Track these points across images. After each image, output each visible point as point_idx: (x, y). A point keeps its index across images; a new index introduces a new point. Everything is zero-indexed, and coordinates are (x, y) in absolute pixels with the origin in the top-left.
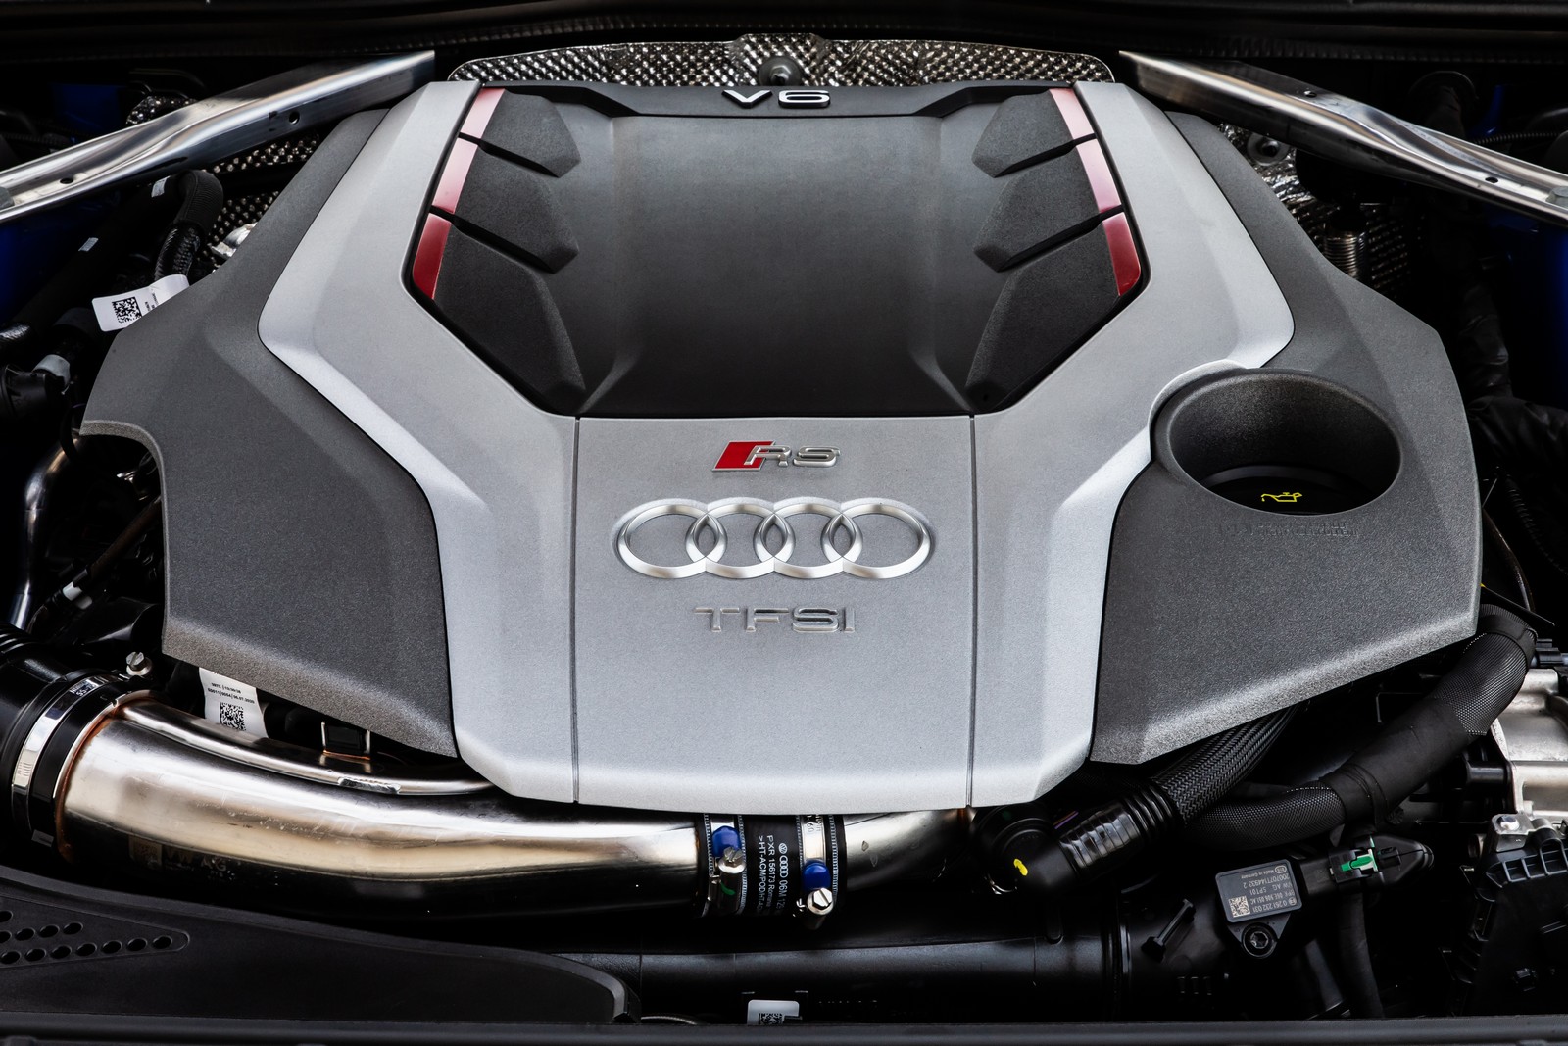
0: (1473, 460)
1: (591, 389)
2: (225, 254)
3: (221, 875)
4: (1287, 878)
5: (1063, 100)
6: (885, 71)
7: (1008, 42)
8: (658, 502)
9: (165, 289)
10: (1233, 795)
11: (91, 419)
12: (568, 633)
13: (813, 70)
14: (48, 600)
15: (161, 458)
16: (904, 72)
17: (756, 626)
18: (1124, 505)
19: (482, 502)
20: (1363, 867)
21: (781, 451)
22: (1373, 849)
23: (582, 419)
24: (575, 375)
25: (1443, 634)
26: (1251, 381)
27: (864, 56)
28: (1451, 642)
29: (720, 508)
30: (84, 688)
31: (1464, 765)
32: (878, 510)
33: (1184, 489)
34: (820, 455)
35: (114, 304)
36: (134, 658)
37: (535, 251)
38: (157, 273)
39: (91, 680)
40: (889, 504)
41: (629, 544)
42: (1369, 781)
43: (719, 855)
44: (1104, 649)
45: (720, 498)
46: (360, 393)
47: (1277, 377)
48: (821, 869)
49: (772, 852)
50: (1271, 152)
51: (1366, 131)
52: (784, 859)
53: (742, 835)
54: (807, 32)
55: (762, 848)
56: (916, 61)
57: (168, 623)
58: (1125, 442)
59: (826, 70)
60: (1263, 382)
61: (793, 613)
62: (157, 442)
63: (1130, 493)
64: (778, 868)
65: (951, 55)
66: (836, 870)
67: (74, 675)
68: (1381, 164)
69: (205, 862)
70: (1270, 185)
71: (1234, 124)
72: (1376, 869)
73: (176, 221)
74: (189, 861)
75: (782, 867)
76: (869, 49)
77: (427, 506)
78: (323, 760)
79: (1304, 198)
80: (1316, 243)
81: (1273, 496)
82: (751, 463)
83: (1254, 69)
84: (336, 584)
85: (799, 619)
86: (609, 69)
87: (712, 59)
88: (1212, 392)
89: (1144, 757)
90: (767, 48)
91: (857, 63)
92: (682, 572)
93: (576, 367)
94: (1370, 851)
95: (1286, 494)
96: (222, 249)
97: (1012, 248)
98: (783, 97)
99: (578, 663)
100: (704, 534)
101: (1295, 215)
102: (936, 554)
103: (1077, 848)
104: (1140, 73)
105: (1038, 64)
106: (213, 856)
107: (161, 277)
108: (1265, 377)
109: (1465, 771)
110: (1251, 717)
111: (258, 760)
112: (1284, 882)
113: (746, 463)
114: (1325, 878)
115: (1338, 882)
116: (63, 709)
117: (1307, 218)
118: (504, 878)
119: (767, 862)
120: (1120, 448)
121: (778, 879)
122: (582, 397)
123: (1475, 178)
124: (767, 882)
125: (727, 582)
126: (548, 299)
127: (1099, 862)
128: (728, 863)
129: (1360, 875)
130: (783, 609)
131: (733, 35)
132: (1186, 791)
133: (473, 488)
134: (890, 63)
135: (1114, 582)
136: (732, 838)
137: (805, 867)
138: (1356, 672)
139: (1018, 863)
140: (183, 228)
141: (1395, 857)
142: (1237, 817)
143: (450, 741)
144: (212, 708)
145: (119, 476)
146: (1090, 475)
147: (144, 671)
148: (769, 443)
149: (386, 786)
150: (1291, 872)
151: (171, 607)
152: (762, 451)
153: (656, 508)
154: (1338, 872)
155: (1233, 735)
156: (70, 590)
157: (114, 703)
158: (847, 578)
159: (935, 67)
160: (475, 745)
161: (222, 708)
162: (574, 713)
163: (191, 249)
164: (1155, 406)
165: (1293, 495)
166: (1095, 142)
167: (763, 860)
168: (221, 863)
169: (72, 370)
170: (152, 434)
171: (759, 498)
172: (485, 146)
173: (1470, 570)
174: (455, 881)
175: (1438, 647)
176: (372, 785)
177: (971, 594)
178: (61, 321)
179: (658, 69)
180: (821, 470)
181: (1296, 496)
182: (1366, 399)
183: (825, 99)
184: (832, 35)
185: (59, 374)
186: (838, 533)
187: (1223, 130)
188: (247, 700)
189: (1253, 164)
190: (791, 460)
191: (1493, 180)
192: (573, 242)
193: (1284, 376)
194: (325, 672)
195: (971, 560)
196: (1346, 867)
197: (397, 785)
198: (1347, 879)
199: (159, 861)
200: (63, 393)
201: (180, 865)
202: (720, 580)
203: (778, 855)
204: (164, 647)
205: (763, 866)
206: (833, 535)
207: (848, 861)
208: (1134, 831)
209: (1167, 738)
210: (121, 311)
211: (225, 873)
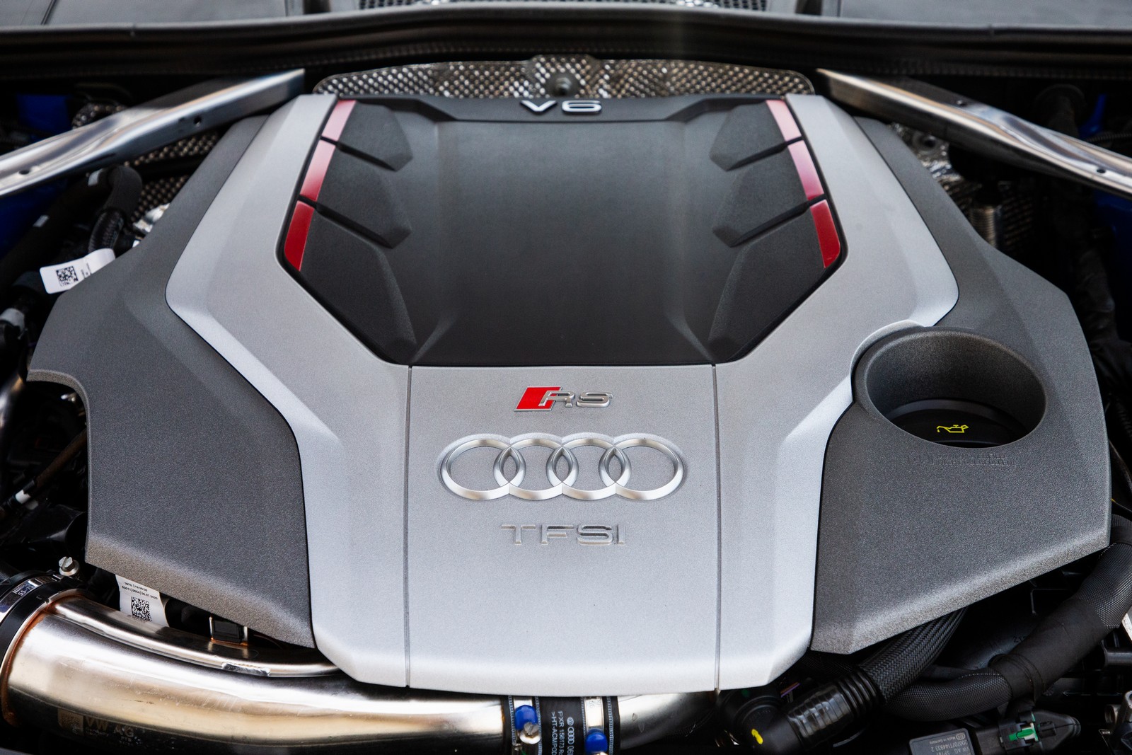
0: (1101, 401)
1: (421, 343)
2: (144, 230)
3: (130, 740)
4: (965, 743)
5: (776, 108)
6: (641, 83)
7: (734, 62)
8: (472, 437)
9: (96, 260)
10: (924, 679)
11: (35, 368)
12: (402, 546)
13: (587, 82)
14: (4, 503)
15: (88, 402)
16: (655, 84)
17: (548, 540)
18: (832, 438)
19: (336, 437)
20: (1027, 738)
21: (567, 395)
22: (1034, 723)
23: (413, 367)
24: (408, 331)
25: (1084, 546)
26: (927, 337)
27: (625, 72)
28: (1091, 552)
29: (521, 441)
30: (24, 589)
31: (1103, 651)
32: (643, 443)
33: (878, 424)
34: (597, 399)
35: (57, 272)
36: (65, 562)
37: (379, 231)
38: (90, 248)
39: (32, 581)
40: (651, 437)
41: (449, 471)
42: (1030, 668)
43: (520, 729)
44: (820, 558)
45: (520, 434)
46: (243, 348)
47: (948, 333)
48: (600, 737)
49: (562, 724)
50: (930, 145)
51: (1005, 133)
52: (571, 729)
53: (538, 711)
54: (583, 54)
55: (554, 721)
56: (665, 75)
57: (90, 539)
58: (833, 388)
59: (597, 82)
60: (936, 337)
61: (577, 529)
62: (85, 388)
63: (837, 429)
64: (566, 736)
65: (691, 71)
66: (612, 737)
67: (19, 577)
68: (1017, 157)
69: (117, 730)
70: (928, 168)
71: (903, 124)
72: (1036, 739)
73: (105, 207)
74: (105, 729)
75: (570, 736)
76: (630, 67)
77: (293, 439)
78: (210, 645)
79: (955, 178)
80: (963, 211)
81: (946, 428)
82: (544, 404)
83: (919, 84)
84: (221, 506)
85: (582, 534)
86: (435, 81)
87: (512, 74)
88: (898, 346)
89: (853, 648)
90: (553, 65)
91: (620, 77)
92: (493, 494)
93: (409, 324)
94: (1032, 725)
95: (956, 426)
96: (141, 225)
97: (742, 228)
98: (566, 106)
99: (410, 572)
100: (506, 461)
101: (947, 191)
102: (688, 479)
103: (802, 722)
104: (833, 86)
105: (756, 78)
106: (122, 726)
107: (93, 251)
108: (938, 334)
109: (1103, 656)
110: (937, 615)
111: (159, 648)
112: (963, 746)
113: (540, 405)
114: (996, 745)
115: (1007, 749)
116: (9, 605)
117: (957, 194)
118: (351, 745)
119: (558, 732)
120: (829, 392)
121: (567, 745)
122: (414, 350)
123: (1087, 170)
124: (558, 748)
125: (526, 503)
126: (387, 269)
127: (819, 734)
128: (527, 735)
129: (1024, 744)
130: (570, 526)
131: (528, 57)
132: (887, 676)
133: (329, 426)
134: (645, 77)
135: (826, 502)
136: (530, 714)
137: (587, 735)
138: (1018, 578)
139: (755, 733)
140: (111, 211)
141: (1052, 729)
142: (926, 696)
143: (309, 635)
144: (125, 601)
145: (64, 397)
146: (807, 415)
147: (73, 572)
148: (558, 389)
149: (259, 670)
150: (969, 739)
151: (92, 525)
152: (553, 395)
153: (471, 441)
154: (1007, 741)
155: (923, 630)
156: (21, 496)
157: (48, 601)
158: (620, 500)
159: (679, 80)
160: (329, 638)
161: (133, 601)
162: (407, 613)
163: (117, 228)
164: (855, 358)
165: (962, 427)
166: (802, 143)
167: (555, 730)
168: (130, 731)
169: (27, 321)
170: (81, 382)
171: (550, 433)
172: (342, 147)
173: (1103, 493)
174: (313, 747)
175: (1080, 557)
176: (249, 668)
177: (716, 513)
178: (18, 283)
179: (472, 82)
180: (598, 411)
181: (964, 428)
182: (1016, 351)
183: (597, 108)
184: (602, 57)
185: (16, 324)
186: (610, 461)
187: (894, 129)
188: (152, 597)
189: (916, 153)
190: (574, 402)
191: (1101, 171)
192: (407, 224)
193: (953, 333)
194: (212, 580)
195: (715, 485)
196: (1012, 737)
197: (268, 668)
198: (1014, 747)
199: (82, 729)
200: (19, 338)
201: (97, 731)
202: (521, 501)
203: (566, 726)
204: (87, 557)
205: (555, 735)
206: (608, 464)
207: (621, 729)
208: (845, 708)
209: (871, 633)
210: (63, 277)
211: (133, 738)
